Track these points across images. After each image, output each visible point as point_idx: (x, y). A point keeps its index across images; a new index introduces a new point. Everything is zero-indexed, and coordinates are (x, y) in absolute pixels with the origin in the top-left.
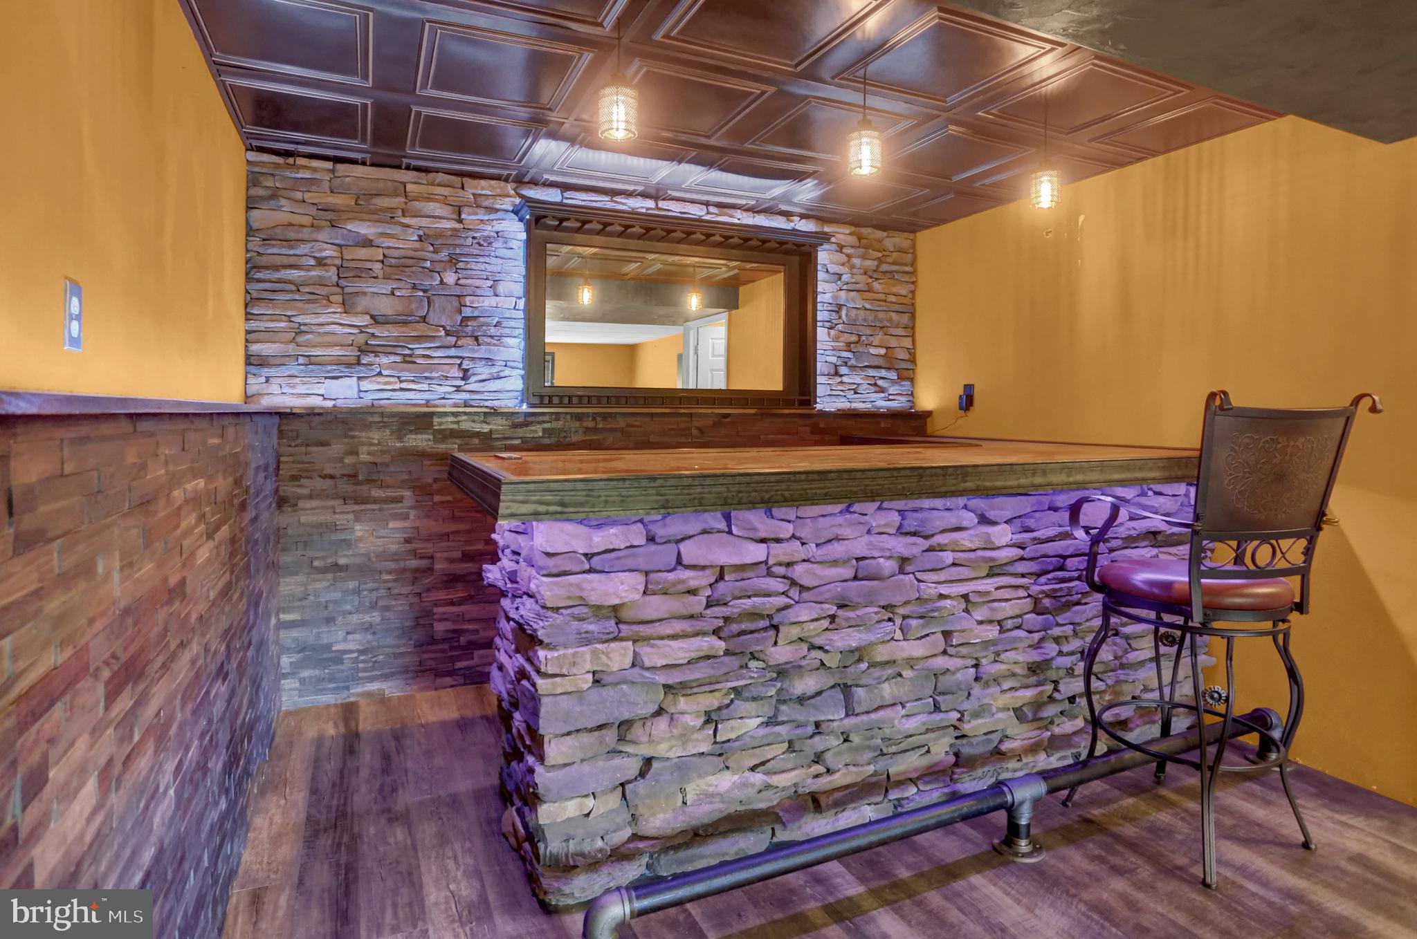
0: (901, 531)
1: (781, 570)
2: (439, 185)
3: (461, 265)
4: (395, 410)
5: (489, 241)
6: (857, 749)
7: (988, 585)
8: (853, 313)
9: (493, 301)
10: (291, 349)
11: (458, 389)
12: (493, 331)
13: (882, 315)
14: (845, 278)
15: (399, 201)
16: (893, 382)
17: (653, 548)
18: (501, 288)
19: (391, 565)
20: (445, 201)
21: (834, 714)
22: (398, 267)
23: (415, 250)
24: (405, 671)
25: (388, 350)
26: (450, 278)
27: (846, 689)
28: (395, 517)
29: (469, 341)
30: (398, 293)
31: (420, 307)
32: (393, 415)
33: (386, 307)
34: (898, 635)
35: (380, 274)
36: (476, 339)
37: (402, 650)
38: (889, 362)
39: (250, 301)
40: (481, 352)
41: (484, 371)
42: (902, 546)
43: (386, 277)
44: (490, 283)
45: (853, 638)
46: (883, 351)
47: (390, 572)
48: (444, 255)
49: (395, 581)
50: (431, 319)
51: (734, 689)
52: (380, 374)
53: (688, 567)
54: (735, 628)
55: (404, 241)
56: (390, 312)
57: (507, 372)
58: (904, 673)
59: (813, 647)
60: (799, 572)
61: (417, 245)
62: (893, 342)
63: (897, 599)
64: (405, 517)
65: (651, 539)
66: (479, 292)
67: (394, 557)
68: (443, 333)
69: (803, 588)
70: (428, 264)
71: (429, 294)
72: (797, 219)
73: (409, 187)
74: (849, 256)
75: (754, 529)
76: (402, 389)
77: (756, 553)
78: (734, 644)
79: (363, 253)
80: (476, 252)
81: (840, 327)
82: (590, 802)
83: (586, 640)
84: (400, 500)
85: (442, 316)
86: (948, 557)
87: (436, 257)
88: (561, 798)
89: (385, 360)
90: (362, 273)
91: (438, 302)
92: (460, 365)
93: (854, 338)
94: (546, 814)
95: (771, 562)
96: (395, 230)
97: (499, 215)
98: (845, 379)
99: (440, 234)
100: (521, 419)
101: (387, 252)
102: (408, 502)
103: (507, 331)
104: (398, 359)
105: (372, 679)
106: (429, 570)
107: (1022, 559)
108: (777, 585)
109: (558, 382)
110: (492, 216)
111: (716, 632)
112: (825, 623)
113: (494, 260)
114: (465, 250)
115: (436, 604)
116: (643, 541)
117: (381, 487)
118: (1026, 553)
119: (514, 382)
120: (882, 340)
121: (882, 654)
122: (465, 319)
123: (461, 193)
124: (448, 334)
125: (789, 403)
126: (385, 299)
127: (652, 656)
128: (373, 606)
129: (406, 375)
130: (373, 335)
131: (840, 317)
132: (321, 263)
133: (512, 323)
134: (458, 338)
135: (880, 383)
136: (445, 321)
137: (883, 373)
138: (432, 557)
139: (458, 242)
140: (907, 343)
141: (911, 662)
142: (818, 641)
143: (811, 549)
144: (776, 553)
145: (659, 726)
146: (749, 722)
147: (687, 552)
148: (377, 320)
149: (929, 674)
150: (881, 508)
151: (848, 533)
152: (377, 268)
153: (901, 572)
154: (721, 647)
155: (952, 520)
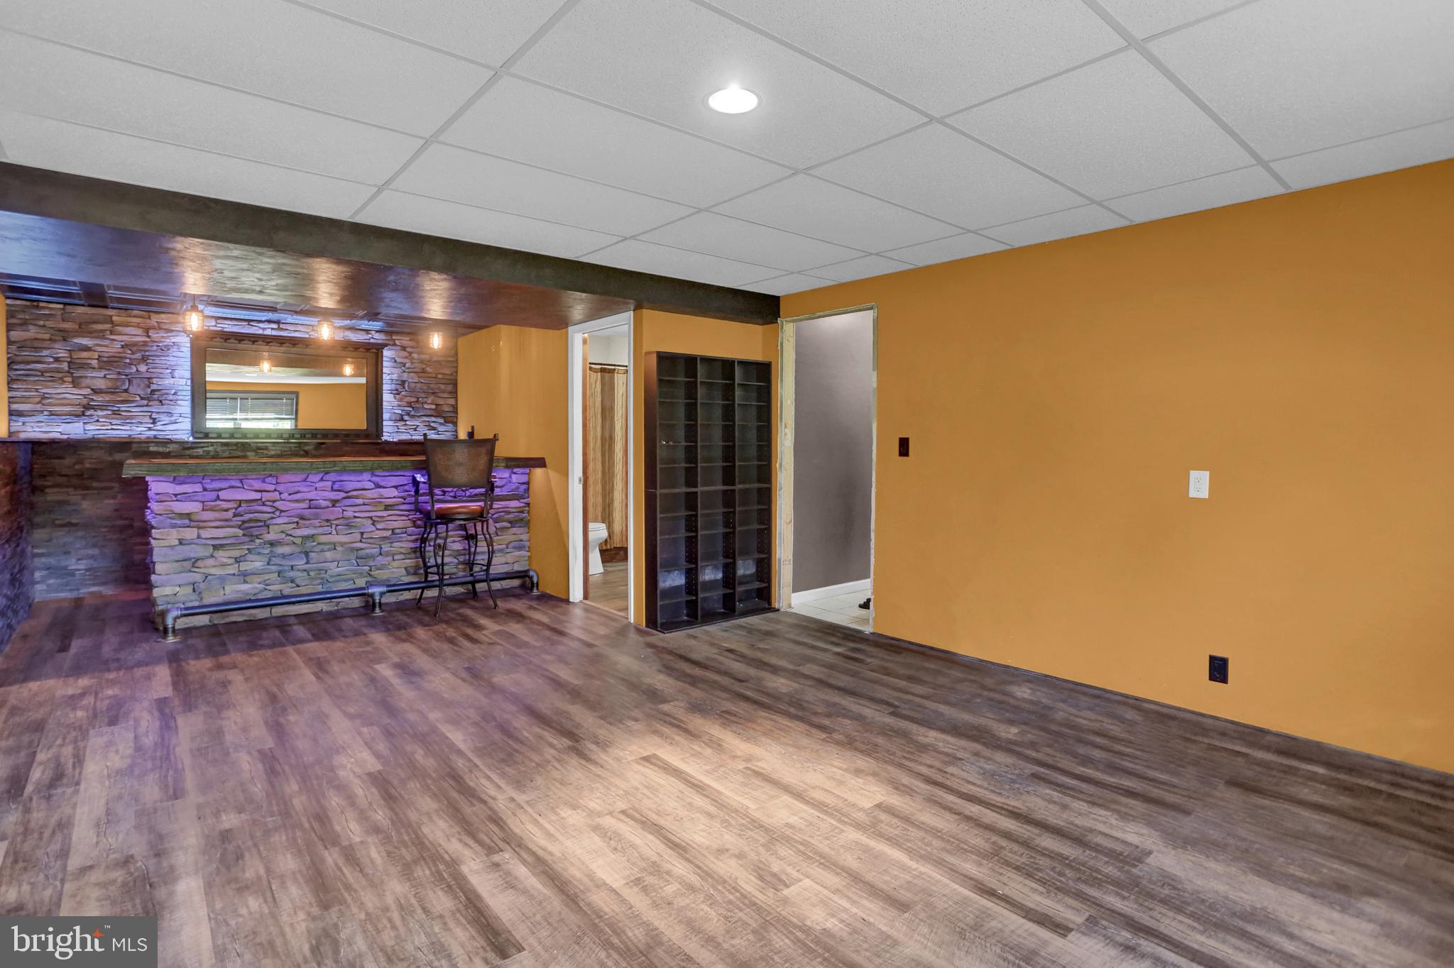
0: (333, 490)
1: (270, 504)
2: (134, 317)
3: (148, 361)
4: (108, 440)
5: (168, 347)
6: (313, 579)
7: (385, 514)
8: (413, 385)
9: (172, 381)
10: (39, 407)
11: (150, 429)
12: (171, 397)
13: (432, 386)
14: (407, 365)
15: (108, 326)
16: (441, 424)
17: (205, 493)
18: (176, 374)
19: (106, 523)
20: (138, 326)
21: (300, 562)
22: (107, 363)
23: (120, 353)
24: (116, 580)
25: (101, 408)
26: (143, 369)
27: (307, 554)
28: (107, 497)
29: (157, 403)
30: (108, 376)
31: (124, 384)
32: (106, 443)
33: (101, 384)
34: (334, 532)
35: (96, 366)
36: (161, 401)
37: (114, 569)
38: (438, 413)
39: (12, 381)
40: (164, 409)
41: (166, 419)
42: (334, 495)
43: (100, 368)
44: (169, 371)
45: (306, 532)
46: (434, 407)
47: (106, 527)
48: (138, 356)
49: (109, 531)
50: (132, 390)
51: (248, 549)
52: (98, 421)
53: (222, 500)
54: (247, 525)
55: (112, 347)
56: (103, 387)
57: (181, 419)
58: (338, 548)
59: (287, 535)
60: (277, 504)
61: (121, 350)
62: (441, 402)
63: (331, 517)
64: (114, 497)
65: (205, 490)
66: (161, 376)
67: (107, 519)
68: (139, 399)
69: (282, 511)
70: (128, 361)
71: (129, 377)
72: (373, 332)
73: (114, 318)
74: (410, 353)
75: (253, 486)
76: (112, 429)
77: (257, 496)
78: (245, 532)
79: (85, 355)
80: (159, 354)
81: (403, 393)
82: (178, 589)
83: (174, 526)
84: (112, 488)
85: (138, 389)
86: (360, 501)
87: (133, 357)
88: (162, 586)
89: (100, 413)
90: (85, 366)
91: (135, 381)
92: (150, 416)
93: (413, 399)
94: (156, 593)
95: (263, 500)
96: (107, 342)
97: (174, 334)
98: (408, 423)
99: (135, 344)
100: (189, 445)
101: (101, 354)
102: (116, 490)
103: (181, 397)
104: (109, 412)
105: (94, 585)
106: (131, 526)
107: (404, 503)
108: (269, 509)
110: (169, 334)
111: (239, 527)
112: (294, 526)
113: (171, 358)
114: (152, 353)
115: (135, 544)
116: (201, 490)
117: (99, 481)
118: (406, 501)
119: (186, 425)
120: (433, 400)
121: (323, 539)
122: (153, 391)
123: (148, 321)
124: (142, 398)
125: (367, 436)
126: (100, 379)
127: (205, 533)
128: (95, 546)
129: (114, 422)
130: (92, 399)
131: (404, 388)
132: (57, 360)
133: (184, 393)
134: (149, 401)
135: (432, 424)
136: (140, 392)
137: (433, 419)
138: (132, 519)
139: (147, 349)
140: (452, 401)
141: (342, 544)
142: (289, 532)
143: (285, 496)
144: (266, 496)
145: (211, 562)
146: (256, 564)
147: (223, 495)
148: (95, 391)
149: (352, 549)
150: (322, 480)
151: (305, 490)
152: (94, 363)
153: (333, 506)
154: (240, 532)
155: (359, 485)
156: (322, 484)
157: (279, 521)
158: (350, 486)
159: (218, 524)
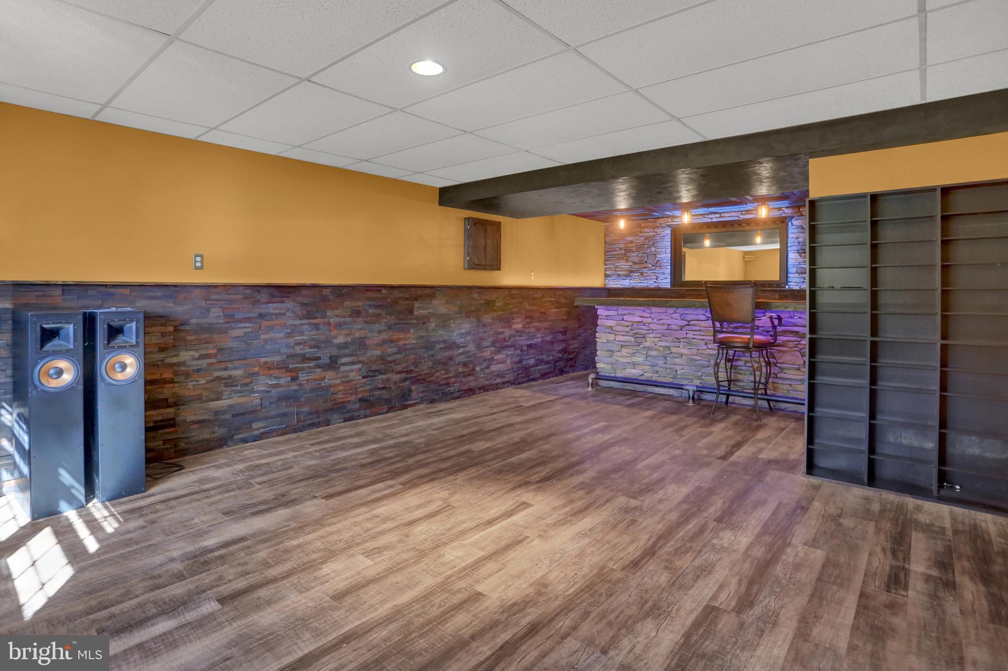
0: (681, 319)
1: (646, 324)
3: (655, 245)
6: (668, 374)
9: (665, 255)
10: (614, 272)
11: (656, 282)
15: (639, 229)
17: (618, 316)
18: (667, 251)
20: (651, 227)
21: (662, 362)
22: (639, 248)
25: (636, 271)
26: (653, 249)
27: (665, 357)
29: (658, 268)
30: (639, 255)
31: (645, 258)
33: (636, 259)
34: (681, 346)
36: (660, 267)
39: (606, 260)
40: (660, 271)
41: (661, 276)
42: (681, 323)
43: (636, 251)
44: (664, 250)
45: (665, 344)
48: (651, 243)
50: (648, 261)
51: (636, 350)
52: (635, 278)
53: (625, 321)
54: (636, 336)
55: (641, 240)
56: (637, 261)
57: (666, 277)
58: (683, 357)
59: (656, 345)
60: (650, 325)
63: (679, 337)
65: (618, 314)
66: (660, 253)
68: (651, 266)
69: (653, 330)
70: (647, 246)
71: (647, 254)
73: (641, 224)
75: (640, 313)
76: (640, 282)
77: (639, 319)
78: (635, 340)
79: (631, 245)
80: (659, 241)
82: (606, 365)
83: (605, 332)
85: (651, 261)
86: (695, 328)
87: (649, 244)
88: (600, 362)
89: (635, 274)
90: (630, 251)
91: (650, 257)
92: (656, 275)
94: (597, 365)
97: (665, 229)
99: (650, 237)
104: (639, 274)
108: (645, 328)
109: (686, 280)
110: (662, 229)
111: (633, 336)
112: (659, 339)
113: (664, 243)
114: (657, 241)
116: (616, 314)
121: (675, 350)
122: (657, 262)
123: (655, 224)
126: (636, 257)
127: (618, 338)
129: (641, 278)
130: (633, 267)
132: (621, 249)
134: (655, 267)
139: (655, 238)
141: (686, 355)
142: (656, 343)
143: (655, 320)
144: (645, 320)
145: (619, 354)
146: (639, 359)
147: (625, 317)
148: (634, 263)
149: (692, 360)
150: (675, 312)
151: (665, 318)
152: (634, 249)
153: (681, 330)
154: (633, 339)
155: (696, 317)
156: (675, 315)
157: (651, 335)
158: (689, 318)
159: (625, 334)
